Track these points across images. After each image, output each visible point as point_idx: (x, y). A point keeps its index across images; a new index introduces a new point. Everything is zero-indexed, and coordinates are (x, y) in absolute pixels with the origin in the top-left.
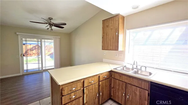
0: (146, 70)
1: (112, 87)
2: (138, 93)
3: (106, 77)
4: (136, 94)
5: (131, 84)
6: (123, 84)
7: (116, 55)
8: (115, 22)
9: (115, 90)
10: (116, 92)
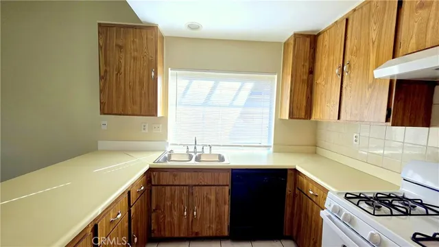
0: (210, 151)
1: (153, 207)
2: (213, 198)
3: (142, 188)
4: (209, 201)
5: (200, 186)
6: (181, 192)
7: (143, 127)
8: (145, 42)
9: (163, 212)
10: (164, 216)
